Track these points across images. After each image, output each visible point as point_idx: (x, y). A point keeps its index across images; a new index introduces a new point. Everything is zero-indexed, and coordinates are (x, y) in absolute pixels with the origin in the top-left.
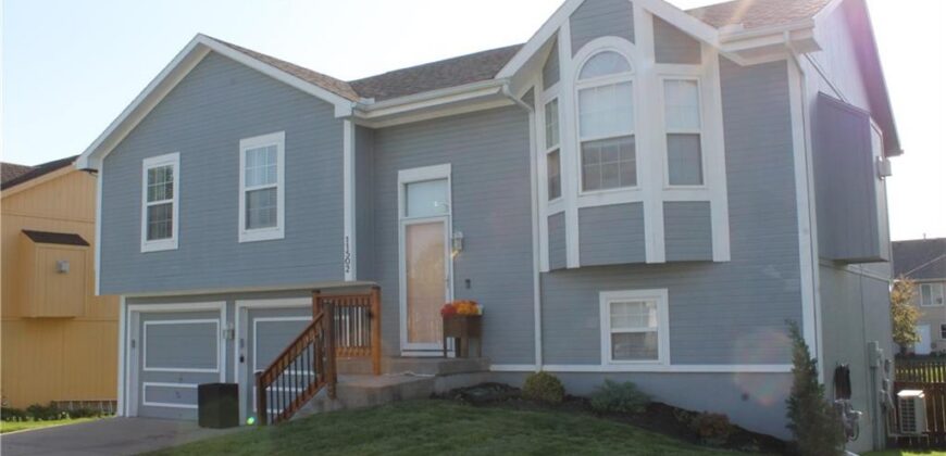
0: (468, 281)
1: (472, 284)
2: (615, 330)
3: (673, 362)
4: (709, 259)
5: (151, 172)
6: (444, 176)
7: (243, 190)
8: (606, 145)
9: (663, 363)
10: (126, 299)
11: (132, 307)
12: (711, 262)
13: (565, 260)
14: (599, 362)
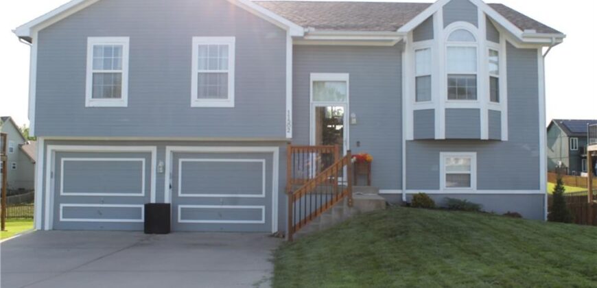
0: (358, 143)
1: (361, 144)
2: (449, 172)
3: (478, 189)
4: (498, 139)
5: (95, 48)
6: (344, 80)
7: (195, 71)
8: (461, 77)
9: (473, 189)
10: (45, 141)
11: (50, 148)
12: (500, 141)
13: (434, 134)
14: (438, 188)
